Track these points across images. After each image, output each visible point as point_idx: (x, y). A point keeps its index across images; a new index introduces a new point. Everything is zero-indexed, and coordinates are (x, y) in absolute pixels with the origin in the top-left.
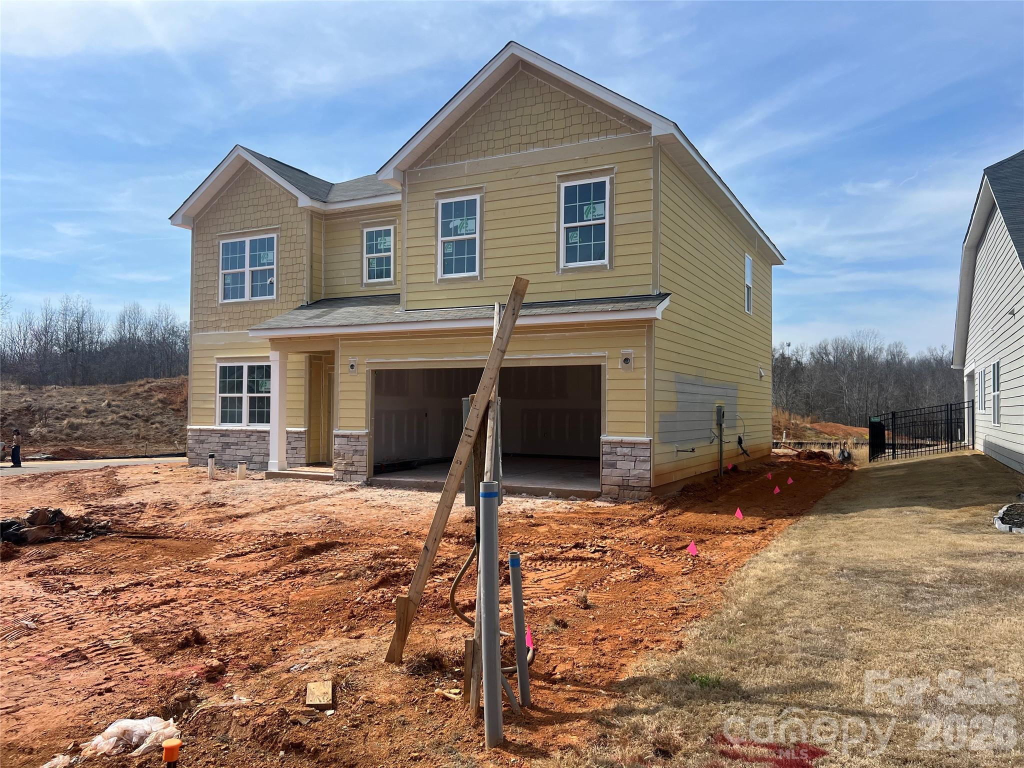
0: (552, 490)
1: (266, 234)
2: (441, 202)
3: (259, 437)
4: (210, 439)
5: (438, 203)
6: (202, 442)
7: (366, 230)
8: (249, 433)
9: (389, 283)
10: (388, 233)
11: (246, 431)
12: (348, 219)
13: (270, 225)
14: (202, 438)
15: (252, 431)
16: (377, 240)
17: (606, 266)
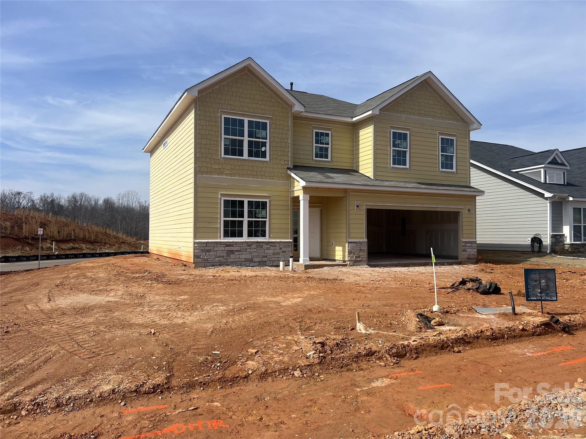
0: (446, 262)
1: (261, 119)
2: (392, 131)
3: (257, 246)
4: (216, 249)
5: (391, 131)
6: (209, 251)
7: (315, 131)
8: (251, 244)
9: (328, 162)
10: (327, 135)
11: (247, 242)
12: (303, 122)
13: (264, 114)
14: (207, 248)
15: (253, 242)
16: (321, 137)
17: (455, 172)
